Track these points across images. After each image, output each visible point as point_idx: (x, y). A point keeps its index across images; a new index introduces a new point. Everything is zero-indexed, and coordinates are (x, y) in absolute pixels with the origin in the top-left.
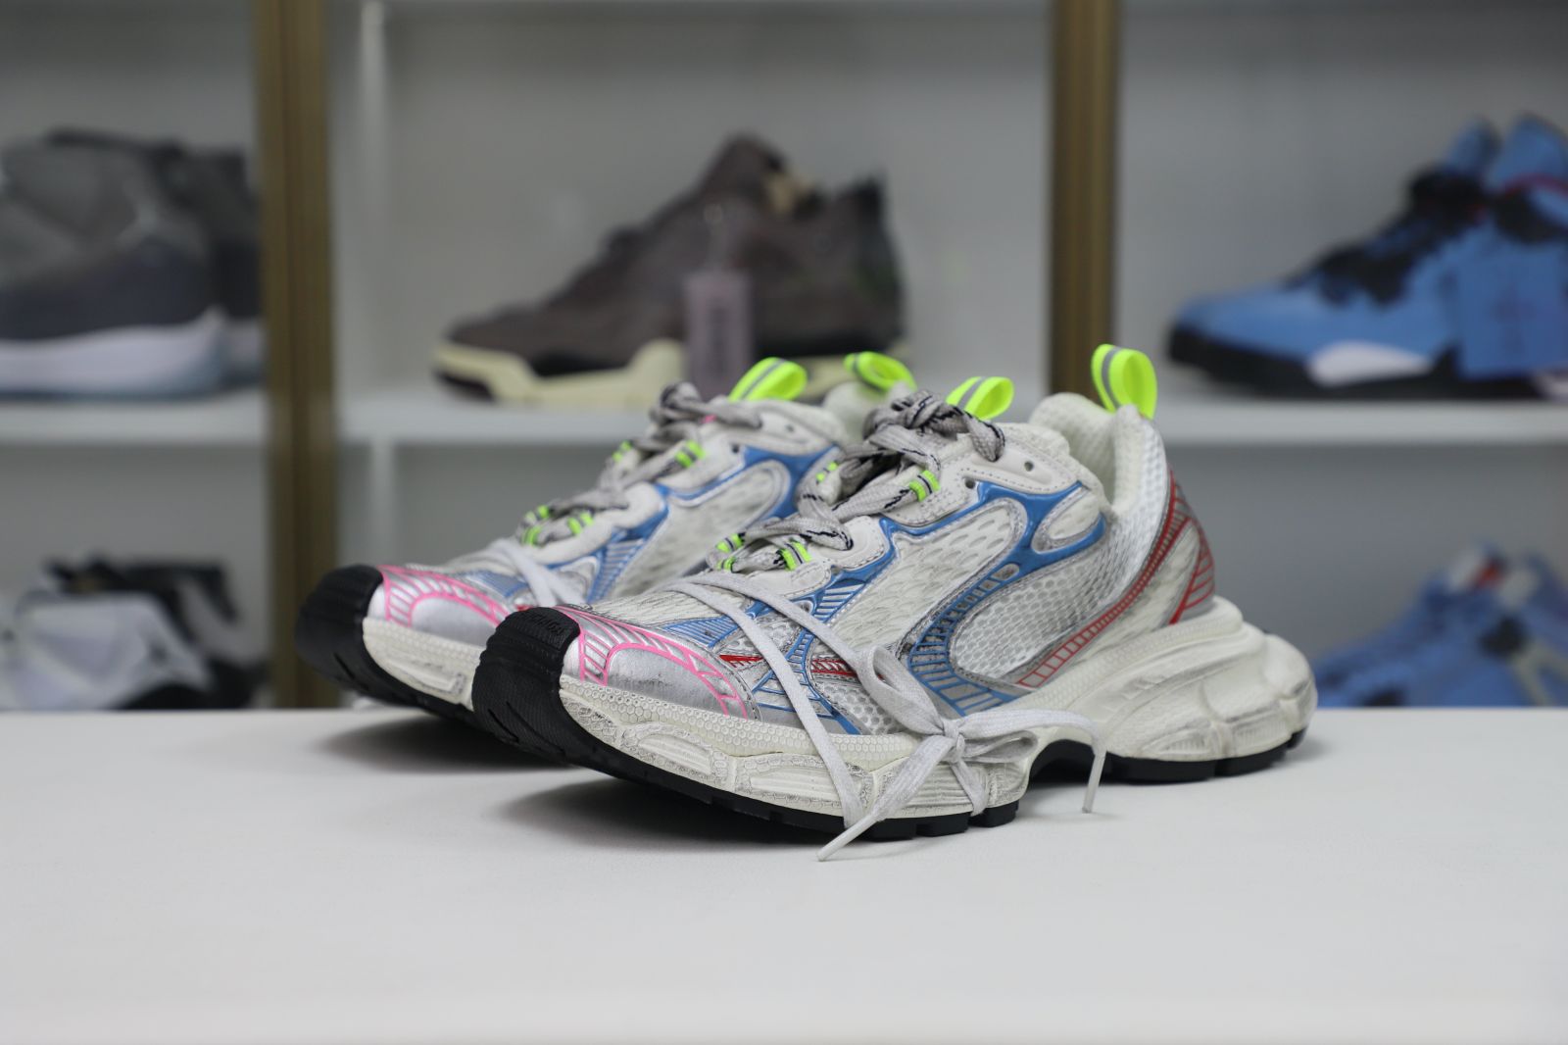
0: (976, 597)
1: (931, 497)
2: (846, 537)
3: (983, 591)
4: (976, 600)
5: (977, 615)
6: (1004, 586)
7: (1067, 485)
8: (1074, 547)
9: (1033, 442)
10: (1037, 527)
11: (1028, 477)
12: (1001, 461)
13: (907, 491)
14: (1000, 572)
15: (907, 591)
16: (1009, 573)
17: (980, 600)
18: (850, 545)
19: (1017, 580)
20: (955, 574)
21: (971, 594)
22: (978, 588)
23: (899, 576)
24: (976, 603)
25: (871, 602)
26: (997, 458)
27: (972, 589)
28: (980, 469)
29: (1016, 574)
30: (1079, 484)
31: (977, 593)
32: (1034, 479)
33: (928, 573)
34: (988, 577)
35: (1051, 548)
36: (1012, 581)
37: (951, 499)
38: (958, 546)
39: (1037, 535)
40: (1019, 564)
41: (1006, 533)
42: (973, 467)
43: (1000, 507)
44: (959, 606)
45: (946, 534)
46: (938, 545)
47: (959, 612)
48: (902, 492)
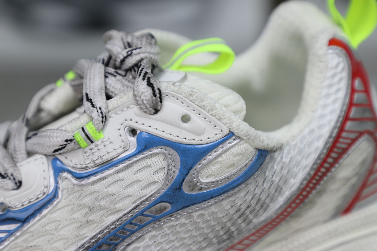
0: (128, 230)
1: (93, 146)
2: (14, 179)
3: (136, 225)
4: (128, 233)
5: (129, 245)
6: (156, 220)
7: (220, 136)
8: (222, 188)
9: (191, 98)
10: (188, 173)
11: (184, 129)
12: (159, 114)
13: (71, 140)
14: (153, 209)
15: (63, 228)
16: (161, 210)
17: (133, 232)
18: (19, 184)
19: (170, 214)
20: (109, 213)
21: (124, 229)
22: (131, 223)
23: (56, 215)
24: (129, 235)
25: (26, 240)
26: (156, 111)
27: (125, 224)
28: (141, 120)
29: (168, 210)
30: (231, 134)
31: (129, 227)
32: (189, 131)
33: (84, 211)
34: (142, 214)
35: (201, 189)
36: (164, 216)
37: (110, 148)
38: (112, 189)
39: (188, 178)
40: (171, 203)
41: (161, 176)
42: (135, 119)
43: (157, 154)
44: (111, 240)
45: (104, 178)
46: (96, 187)
47: (110, 245)
48: (67, 141)
